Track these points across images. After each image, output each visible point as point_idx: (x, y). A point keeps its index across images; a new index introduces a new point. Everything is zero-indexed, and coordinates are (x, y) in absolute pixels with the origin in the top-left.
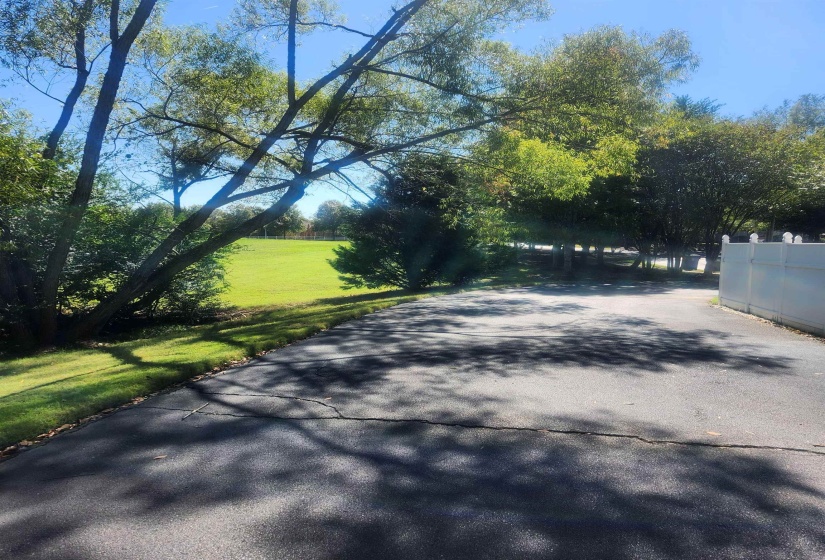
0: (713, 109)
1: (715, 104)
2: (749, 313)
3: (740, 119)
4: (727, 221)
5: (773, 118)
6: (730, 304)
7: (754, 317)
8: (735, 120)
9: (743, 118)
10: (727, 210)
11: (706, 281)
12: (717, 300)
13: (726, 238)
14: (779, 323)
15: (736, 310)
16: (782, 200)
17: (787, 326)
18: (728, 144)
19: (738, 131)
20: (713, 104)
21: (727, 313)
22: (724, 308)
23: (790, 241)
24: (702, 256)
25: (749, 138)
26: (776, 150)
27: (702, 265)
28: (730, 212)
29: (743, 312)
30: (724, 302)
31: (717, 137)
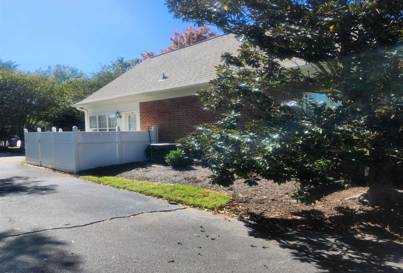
0: (15, 67)
1: (15, 64)
2: (41, 166)
3: (28, 73)
4: (29, 121)
5: (45, 74)
6: (32, 162)
7: (44, 168)
8: (26, 73)
9: (30, 72)
10: (28, 116)
11: (21, 152)
12: (25, 161)
13: (26, 130)
14: (55, 170)
15: (35, 165)
16: (53, 112)
17: (58, 171)
18: (24, 84)
19: (27, 78)
20: (14, 64)
21: (30, 167)
22: (29, 165)
23: (56, 131)
24: (19, 139)
25: (34, 83)
26: (47, 88)
27: (19, 144)
28: (30, 117)
29: (38, 166)
30: (29, 162)
31: (17, 80)
